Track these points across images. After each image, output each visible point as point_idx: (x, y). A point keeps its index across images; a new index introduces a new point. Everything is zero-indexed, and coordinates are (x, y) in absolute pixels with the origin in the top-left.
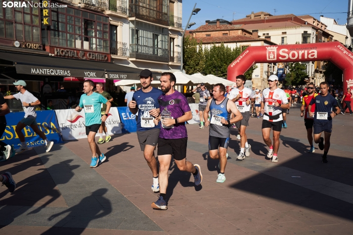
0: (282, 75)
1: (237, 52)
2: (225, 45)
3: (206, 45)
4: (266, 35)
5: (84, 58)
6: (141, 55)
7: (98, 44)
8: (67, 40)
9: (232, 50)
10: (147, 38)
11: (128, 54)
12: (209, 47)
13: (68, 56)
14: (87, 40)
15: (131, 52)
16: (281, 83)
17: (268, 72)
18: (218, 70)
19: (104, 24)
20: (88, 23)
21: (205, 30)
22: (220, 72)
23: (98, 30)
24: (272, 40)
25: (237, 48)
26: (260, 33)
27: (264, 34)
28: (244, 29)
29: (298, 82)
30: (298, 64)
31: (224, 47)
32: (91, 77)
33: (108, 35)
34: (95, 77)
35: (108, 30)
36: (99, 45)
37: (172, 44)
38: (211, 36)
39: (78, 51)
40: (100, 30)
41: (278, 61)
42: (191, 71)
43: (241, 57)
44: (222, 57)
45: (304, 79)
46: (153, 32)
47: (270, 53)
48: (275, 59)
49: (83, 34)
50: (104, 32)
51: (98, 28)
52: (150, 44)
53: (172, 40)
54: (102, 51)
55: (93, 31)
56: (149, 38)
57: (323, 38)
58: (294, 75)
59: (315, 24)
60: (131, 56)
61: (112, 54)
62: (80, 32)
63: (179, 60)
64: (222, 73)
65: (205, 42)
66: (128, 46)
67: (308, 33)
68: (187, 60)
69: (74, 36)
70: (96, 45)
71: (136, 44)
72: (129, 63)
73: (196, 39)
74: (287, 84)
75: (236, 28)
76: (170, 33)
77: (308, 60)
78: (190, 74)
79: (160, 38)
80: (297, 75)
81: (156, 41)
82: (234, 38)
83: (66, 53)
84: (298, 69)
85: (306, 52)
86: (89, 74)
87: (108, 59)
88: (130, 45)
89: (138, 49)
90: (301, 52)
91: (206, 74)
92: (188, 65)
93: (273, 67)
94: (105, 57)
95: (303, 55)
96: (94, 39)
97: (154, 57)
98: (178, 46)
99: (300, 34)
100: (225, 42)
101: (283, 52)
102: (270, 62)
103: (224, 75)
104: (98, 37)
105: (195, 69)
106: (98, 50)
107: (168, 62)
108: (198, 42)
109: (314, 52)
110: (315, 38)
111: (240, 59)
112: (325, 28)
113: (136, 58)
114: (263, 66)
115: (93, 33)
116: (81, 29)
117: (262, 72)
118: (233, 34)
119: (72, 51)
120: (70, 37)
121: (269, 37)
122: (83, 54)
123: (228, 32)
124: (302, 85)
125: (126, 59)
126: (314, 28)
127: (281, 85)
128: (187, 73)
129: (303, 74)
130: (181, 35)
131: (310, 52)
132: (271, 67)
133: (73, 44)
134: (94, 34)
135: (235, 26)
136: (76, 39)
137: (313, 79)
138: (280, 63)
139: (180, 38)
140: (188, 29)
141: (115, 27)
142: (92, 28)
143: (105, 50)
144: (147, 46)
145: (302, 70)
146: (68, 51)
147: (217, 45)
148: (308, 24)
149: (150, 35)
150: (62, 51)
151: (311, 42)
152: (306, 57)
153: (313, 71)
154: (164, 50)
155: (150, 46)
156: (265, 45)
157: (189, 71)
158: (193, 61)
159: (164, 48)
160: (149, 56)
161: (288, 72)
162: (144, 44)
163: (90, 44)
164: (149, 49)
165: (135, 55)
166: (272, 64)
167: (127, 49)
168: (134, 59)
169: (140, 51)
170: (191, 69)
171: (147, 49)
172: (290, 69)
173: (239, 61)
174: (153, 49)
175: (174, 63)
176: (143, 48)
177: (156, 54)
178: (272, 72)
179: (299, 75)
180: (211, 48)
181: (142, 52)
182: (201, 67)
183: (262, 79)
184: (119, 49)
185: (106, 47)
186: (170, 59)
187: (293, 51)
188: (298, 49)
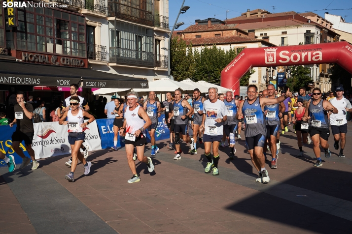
0: (283, 80)
1: (232, 55)
2: (218, 47)
3: (196, 48)
4: (264, 36)
5: (57, 64)
6: (122, 59)
7: (73, 47)
8: (36, 43)
9: (225, 53)
10: (129, 40)
11: (108, 59)
12: (200, 49)
13: (38, 62)
14: (60, 42)
15: (111, 56)
17: (266, 77)
18: (210, 76)
19: (80, 25)
20: (60, 24)
21: (195, 31)
22: (212, 78)
23: (72, 32)
24: (271, 41)
25: (231, 50)
26: (257, 34)
27: (261, 34)
28: (239, 29)
30: (300, 68)
31: (216, 49)
32: (63, 85)
33: (84, 37)
35: (84, 31)
36: (74, 49)
37: (158, 46)
38: (202, 37)
39: (50, 56)
40: (75, 32)
41: (278, 64)
42: (180, 77)
43: (237, 60)
44: (215, 60)
45: (308, 84)
46: (135, 33)
47: (268, 55)
48: (275, 62)
49: (55, 37)
50: (80, 34)
51: (73, 29)
52: (133, 47)
53: (158, 42)
55: (67, 32)
56: (131, 41)
57: (328, 38)
58: (296, 80)
59: (319, 22)
60: (111, 61)
61: (90, 58)
62: (52, 33)
63: (166, 65)
64: (216, 78)
65: (195, 44)
66: (107, 50)
67: (312, 32)
68: (174, 65)
69: (44, 39)
70: (71, 49)
71: (116, 48)
72: (109, 69)
73: (185, 41)
75: (230, 28)
76: (156, 35)
77: (312, 63)
78: (179, 81)
79: (144, 39)
81: (139, 43)
82: (228, 38)
83: (35, 58)
84: (301, 72)
85: (310, 53)
86: (62, 83)
87: (84, 65)
88: (110, 48)
89: (119, 53)
90: (304, 55)
91: (196, 80)
92: (176, 71)
93: (273, 71)
94: (81, 62)
95: (306, 57)
96: (68, 42)
97: (138, 62)
98: (165, 49)
99: (302, 33)
100: (217, 44)
101: (284, 54)
102: (269, 66)
103: (217, 80)
104: (72, 39)
105: (184, 75)
106: (73, 54)
107: (154, 67)
108: (187, 44)
109: (318, 54)
110: (319, 37)
111: (235, 63)
112: (331, 27)
113: (117, 63)
114: (261, 71)
115: (66, 34)
116: (52, 30)
117: (260, 77)
118: (227, 34)
119: (43, 55)
120: (40, 39)
121: (268, 38)
122: (55, 59)
123: (220, 32)
125: (106, 64)
126: (318, 26)
128: (175, 79)
129: (306, 79)
130: (168, 37)
131: (314, 53)
133: (44, 48)
134: (68, 37)
135: (228, 25)
136: (47, 42)
137: (318, 84)
138: (280, 67)
139: (167, 40)
140: (175, 30)
141: (92, 28)
142: (66, 29)
143: (81, 54)
145: (305, 74)
146: (38, 56)
147: (209, 47)
148: (311, 22)
149: (132, 37)
150: (31, 56)
151: (315, 43)
152: (309, 60)
153: (318, 75)
154: (148, 54)
155: (133, 49)
156: (263, 46)
157: (178, 77)
158: (183, 66)
159: (148, 51)
160: (131, 60)
161: (290, 76)
162: (126, 48)
163: (63, 48)
164: (132, 53)
165: (116, 60)
166: (271, 67)
167: (106, 53)
168: (115, 64)
169: (122, 55)
170: (180, 74)
171: (129, 53)
172: (291, 73)
173: (234, 65)
174: (136, 52)
175: (161, 68)
176: (124, 52)
177: (140, 58)
178: (271, 77)
179: (302, 80)
180: (201, 51)
181: (124, 56)
182: (191, 73)
183: (260, 85)
184: (97, 53)
185: (82, 50)
186: (156, 64)
187: (294, 53)
188: (300, 51)
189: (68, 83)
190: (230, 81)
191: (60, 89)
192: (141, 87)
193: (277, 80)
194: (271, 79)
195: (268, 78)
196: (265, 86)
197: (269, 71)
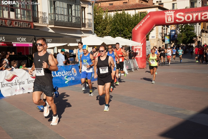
0: (174, 35)
1: (136, 18)
3: (110, 13)
4: (159, 2)
5: (11, 26)
6: (58, 22)
7: (22, 14)
9: (132, 16)
11: (48, 22)
12: (112, 14)
14: (13, 10)
15: (50, 20)
16: (174, 42)
17: (162, 34)
22: (122, 35)
24: (165, 6)
26: (154, 1)
27: (157, 2)
29: (188, 41)
30: (187, 26)
31: (125, 14)
32: (22, 42)
33: (30, 6)
34: (25, 42)
36: (24, 15)
37: (83, 12)
38: (114, 5)
39: (6, 20)
41: (175, 23)
43: (144, 21)
44: (124, 22)
45: (193, 38)
46: (67, 2)
47: (168, 16)
48: (173, 22)
49: (9, 6)
53: (83, 9)
54: (26, 19)
56: (64, 8)
58: (184, 35)
60: (50, 23)
61: (35, 22)
63: (89, 26)
66: (47, 15)
69: (1, 8)
71: (54, 13)
74: (178, 43)
76: (82, 3)
77: (196, 22)
79: (73, 7)
80: (186, 35)
81: (70, 10)
82: (133, 5)
84: (187, 30)
85: (200, 14)
86: (20, 40)
87: (31, 27)
88: (49, 14)
89: (55, 18)
90: (195, 15)
92: (97, 30)
93: (167, 29)
94: (29, 25)
95: (197, 17)
96: (19, 10)
97: (69, 24)
98: (90, 14)
100: (126, 10)
101: (180, 15)
104: (22, 7)
105: (102, 33)
106: (23, 19)
107: (81, 28)
110: (201, 3)
111: (142, 23)
113: (55, 25)
114: (158, 29)
117: (157, 33)
118: (132, 2)
119: (1, 20)
121: (162, 4)
122: (10, 23)
123: (127, 1)
124: (190, 43)
125: (46, 26)
128: (97, 36)
129: (192, 34)
131: (203, 14)
133: (1, 14)
134: (18, 6)
136: (3, 10)
137: (200, 37)
138: (172, 26)
139: (91, 7)
143: (28, 19)
144: (63, 15)
145: (191, 30)
147: (119, 12)
149: (65, 5)
151: (198, 7)
152: (200, 19)
153: (200, 31)
154: (76, 18)
155: (65, 14)
158: (101, 26)
159: (77, 16)
160: (65, 23)
161: (179, 32)
162: (61, 13)
163: (15, 14)
164: (65, 17)
165: (53, 23)
166: (166, 26)
167: (46, 18)
168: (53, 26)
169: (58, 19)
170: (99, 33)
171: (63, 17)
172: (180, 30)
173: (142, 25)
174: (68, 17)
175: (86, 28)
176: (60, 17)
177: (70, 21)
178: (166, 33)
179: (188, 35)
180: (114, 15)
181: (59, 20)
182: (108, 31)
183: (157, 39)
184: (40, 18)
185: (29, 16)
186: (82, 25)
187: (188, 14)
188: (193, 13)
189: (25, 40)
190: (139, 36)
191: (15, 45)
192: (76, 42)
193: (170, 36)
194: (166, 35)
195: (163, 34)
196: (161, 40)
197: (164, 29)
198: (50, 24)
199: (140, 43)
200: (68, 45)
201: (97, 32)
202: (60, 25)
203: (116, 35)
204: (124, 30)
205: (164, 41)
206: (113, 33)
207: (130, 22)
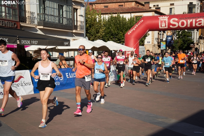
0: (171, 41)
1: (132, 23)
2: (121, 15)
3: (104, 16)
4: (156, 7)
6: (48, 23)
9: (127, 20)
10: (53, 8)
11: (36, 23)
15: (39, 20)
16: (170, 48)
17: (158, 39)
21: (103, 2)
22: (117, 39)
24: (162, 11)
25: (131, 18)
26: (151, 5)
27: (154, 6)
28: (138, 1)
29: (184, 47)
30: (184, 32)
31: (120, 17)
36: (8, 14)
37: (75, 14)
38: (109, 7)
41: (169, 29)
42: (92, 38)
43: (137, 26)
45: (190, 45)
46: (58, 3)
47: (162, 22)
48: (167, 27)
52: (56, 13)
53: (75, 10)
54: (11, 18)
56: (55, 9)
58: (181, 41)
61: (22, 22)
63: (82, 28)
65: (103, 12)
66: (36, 15)
67: (194, 4)
70: (6, 13)
71: (43, 14)
72: (37, 31)
73: (96, 10)
74: (175, 50)
75: (130, 0)
76: (74, 4)
78: (93, 41)
79: (64, 8)
80: (183, 41)
81: (61, 11)
82: (129, 9)
84: (185, 36)
85: (194, 20)
87: (17, 27)
88: (38, 14)
89: (45, 18)
90: (189, 21)
93: (163, 34)
94: (15, 24)
95: (191, 23)
96: (3, 8)
97: (60, 25)
98: (82, 16)
99: (186, 5)
100: (121, 13)
101: (174, 21)
102: (160, 30)
103: (120, 41)
104: (7, 5)
105: (95, 37)
106: (8, 18)
107: (72, 30)
108: (97, 12)
109: (201, 21)
110: (199, 8)
111: (135, 27)
113: (44, 26)
114: (154, 34)
117: (153, 39)
118: (128, 5)
121: (159, 8)
123: (123, 4)
124: (187, 50)
125: (35, 27)
127: (170, 50)
128: (89, 40)
129: (189, 41)
130: (84, 6)
131: (198, 20)
132: (161, 35)
137: (197, 44)
138: (169, 31)
139: (83, 9)
143: (14, 18)
144: (53, 15)
145: (188, 36)
147: (114, 15)
149: (56, 5)
151: (196, 12)
152: (193, 25)
153: (198, 37)
154: (68, 19)
155: (56, 15)
156: (156, 15)
157: (90, 38)
158: (95, 29)
159: (68, 17)
160: (55, 24)
161: (176, 38)
162: (51, 14)
164: (55, 18)
165: (43, 24)
166: (162, 31)
167: (35, 18)
168: (42, 27)
169: (47, 20)
170: (92, 36)
171: (53, 18)
172: (177, 36)
173: (135, 29)
174: (59, 18)
175: (78, 31)
176: (49, 17)
177: (61, 22)
178: (162, 39)
179: (185, 41)
180: (108, 18)
181: (49, 21)
182: (101, 35)
183: (153, 45)
184: (28, 18)
185: (15, 15)
186: (74, 27)
187: (182, 20)
188: (187, 19)
189: (6, 40)
190: (132, 41)
192: (63, 45)
193: (166, 41)
194: (162, 40)
195: (159, 40)
196: (157, 46)
197: (160, 35)
198: (38, 25)
199: (133, 48)
200: (56, 48)
201: (90, 35)
202: (50, 26)
203: (110, 39)
204: (119, 34)
205: (159, 46)
206: (107, 37)
207: (125, 26)
